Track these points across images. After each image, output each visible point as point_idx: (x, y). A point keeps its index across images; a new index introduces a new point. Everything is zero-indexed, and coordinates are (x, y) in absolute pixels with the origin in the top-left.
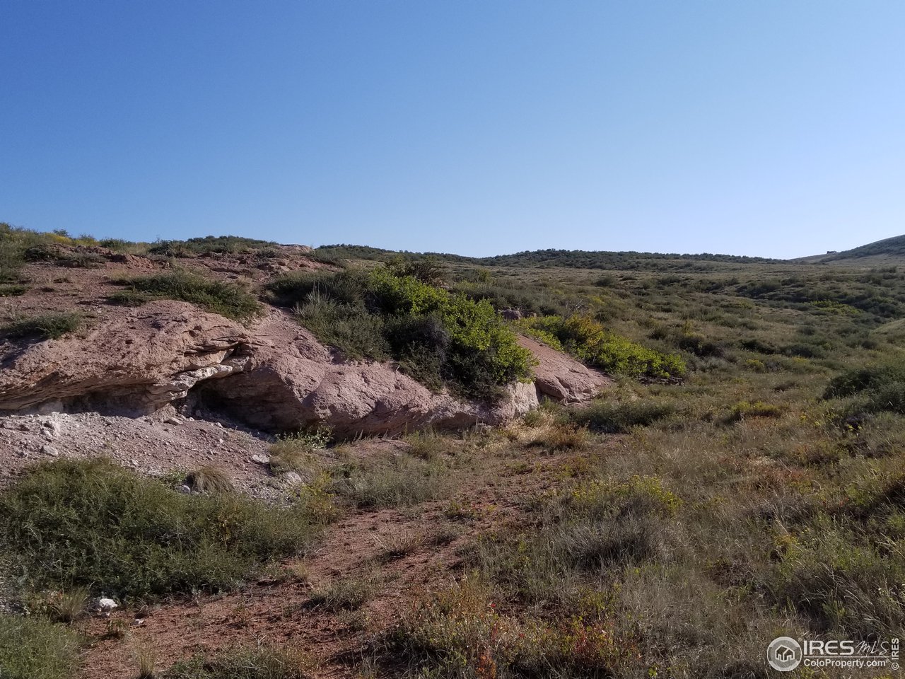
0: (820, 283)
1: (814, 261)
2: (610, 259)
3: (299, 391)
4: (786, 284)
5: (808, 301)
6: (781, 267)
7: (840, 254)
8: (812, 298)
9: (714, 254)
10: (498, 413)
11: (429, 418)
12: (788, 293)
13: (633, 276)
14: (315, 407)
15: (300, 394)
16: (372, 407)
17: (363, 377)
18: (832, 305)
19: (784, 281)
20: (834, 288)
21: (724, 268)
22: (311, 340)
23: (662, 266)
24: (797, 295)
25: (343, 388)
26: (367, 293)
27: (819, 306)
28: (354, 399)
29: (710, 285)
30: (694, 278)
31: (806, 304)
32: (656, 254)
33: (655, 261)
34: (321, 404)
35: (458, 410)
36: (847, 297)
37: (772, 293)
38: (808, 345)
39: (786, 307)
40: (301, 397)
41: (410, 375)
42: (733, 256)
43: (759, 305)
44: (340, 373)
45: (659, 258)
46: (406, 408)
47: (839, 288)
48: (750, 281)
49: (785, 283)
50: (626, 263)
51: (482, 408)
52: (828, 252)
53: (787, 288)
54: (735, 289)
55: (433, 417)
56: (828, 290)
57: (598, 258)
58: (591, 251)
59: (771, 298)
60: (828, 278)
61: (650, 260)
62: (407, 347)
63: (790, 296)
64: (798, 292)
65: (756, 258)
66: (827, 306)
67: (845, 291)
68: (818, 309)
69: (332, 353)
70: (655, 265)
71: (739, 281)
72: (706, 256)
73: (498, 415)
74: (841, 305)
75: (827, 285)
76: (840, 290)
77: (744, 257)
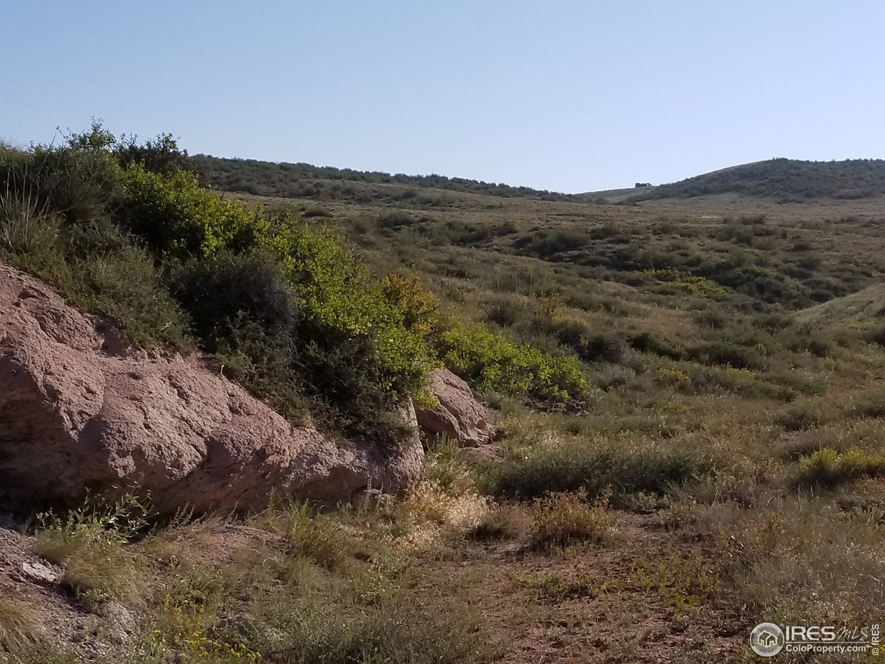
0: (653, 238)
1: (616, 200)
2: (265, 175)
3: (70, 413)
4: (599, 237)
5: (639, 269)
6: (570, 206)
7: (658, 188)
8: (643, 265)
9: (450, 178)
10: (400, 467)
11: (285, 478)
12: (602, 254)
13: (323, 209)
14: (108, 452)
15: (72, 420)
16: (202, 454)
17: (174, 385)
18: (681, 277)
19: (593, 231)
20: (679, 248)
21: (472, 203)
22: (56, 302)
23: (362, 195)
24: (619, 257)
25: (151, 409)
26: (115, 204)
27: (659, 278)
28: (171, 435)
29: (466, 234)
30: (435, 218)
31: (636, 274)
32: (348, 171)
33: (349, 184)
34: (119, 444)
35: (335, 461)
36: (701, 265)
37: (576, 253)
38: (735, 347)
39: (607, 279)
40: (75, 428)
41: (242, 383)
42: (482, 183)
43: (561, 272)
44: (135, 376)
45: (355, 180)
46: (261, 455)
47: (687, 248)
48: (537, 229)
49: (596, 235)
50: (295, 186)
51: (372, 457)
52: (638, 185)
53: (601, 245)
54: (511, 242)
55: (292, 476)
56: (669, 251)
57: (243, 173)
58: (229, 157)
59: (575, 259)
60: (665, 230)
61: (338, 182)
62: (223, 323)
63: (607, 259)
64: (620, 251)
65: (522, 188)
66: (672, 279)
67: (697, 253)
68: (658, 284)
69: (100, 329)
70: (349, 191)
71: (518, 229)
72: (435, 180)
73: (401, 473)
74: (695, 278)
75: (667, 242)
76: (689, 252)
77: (502, 186)
